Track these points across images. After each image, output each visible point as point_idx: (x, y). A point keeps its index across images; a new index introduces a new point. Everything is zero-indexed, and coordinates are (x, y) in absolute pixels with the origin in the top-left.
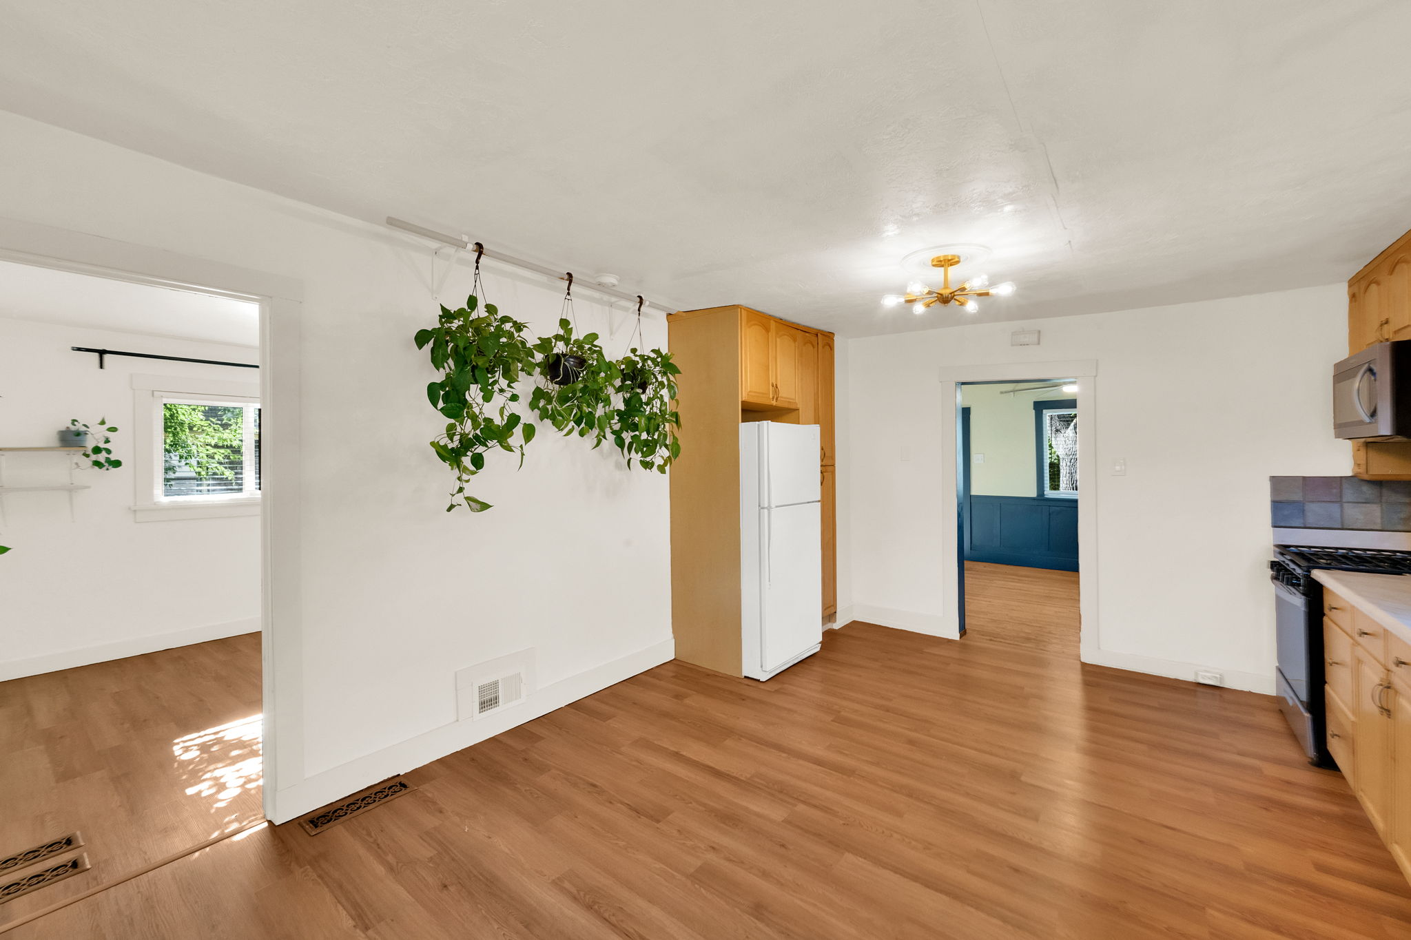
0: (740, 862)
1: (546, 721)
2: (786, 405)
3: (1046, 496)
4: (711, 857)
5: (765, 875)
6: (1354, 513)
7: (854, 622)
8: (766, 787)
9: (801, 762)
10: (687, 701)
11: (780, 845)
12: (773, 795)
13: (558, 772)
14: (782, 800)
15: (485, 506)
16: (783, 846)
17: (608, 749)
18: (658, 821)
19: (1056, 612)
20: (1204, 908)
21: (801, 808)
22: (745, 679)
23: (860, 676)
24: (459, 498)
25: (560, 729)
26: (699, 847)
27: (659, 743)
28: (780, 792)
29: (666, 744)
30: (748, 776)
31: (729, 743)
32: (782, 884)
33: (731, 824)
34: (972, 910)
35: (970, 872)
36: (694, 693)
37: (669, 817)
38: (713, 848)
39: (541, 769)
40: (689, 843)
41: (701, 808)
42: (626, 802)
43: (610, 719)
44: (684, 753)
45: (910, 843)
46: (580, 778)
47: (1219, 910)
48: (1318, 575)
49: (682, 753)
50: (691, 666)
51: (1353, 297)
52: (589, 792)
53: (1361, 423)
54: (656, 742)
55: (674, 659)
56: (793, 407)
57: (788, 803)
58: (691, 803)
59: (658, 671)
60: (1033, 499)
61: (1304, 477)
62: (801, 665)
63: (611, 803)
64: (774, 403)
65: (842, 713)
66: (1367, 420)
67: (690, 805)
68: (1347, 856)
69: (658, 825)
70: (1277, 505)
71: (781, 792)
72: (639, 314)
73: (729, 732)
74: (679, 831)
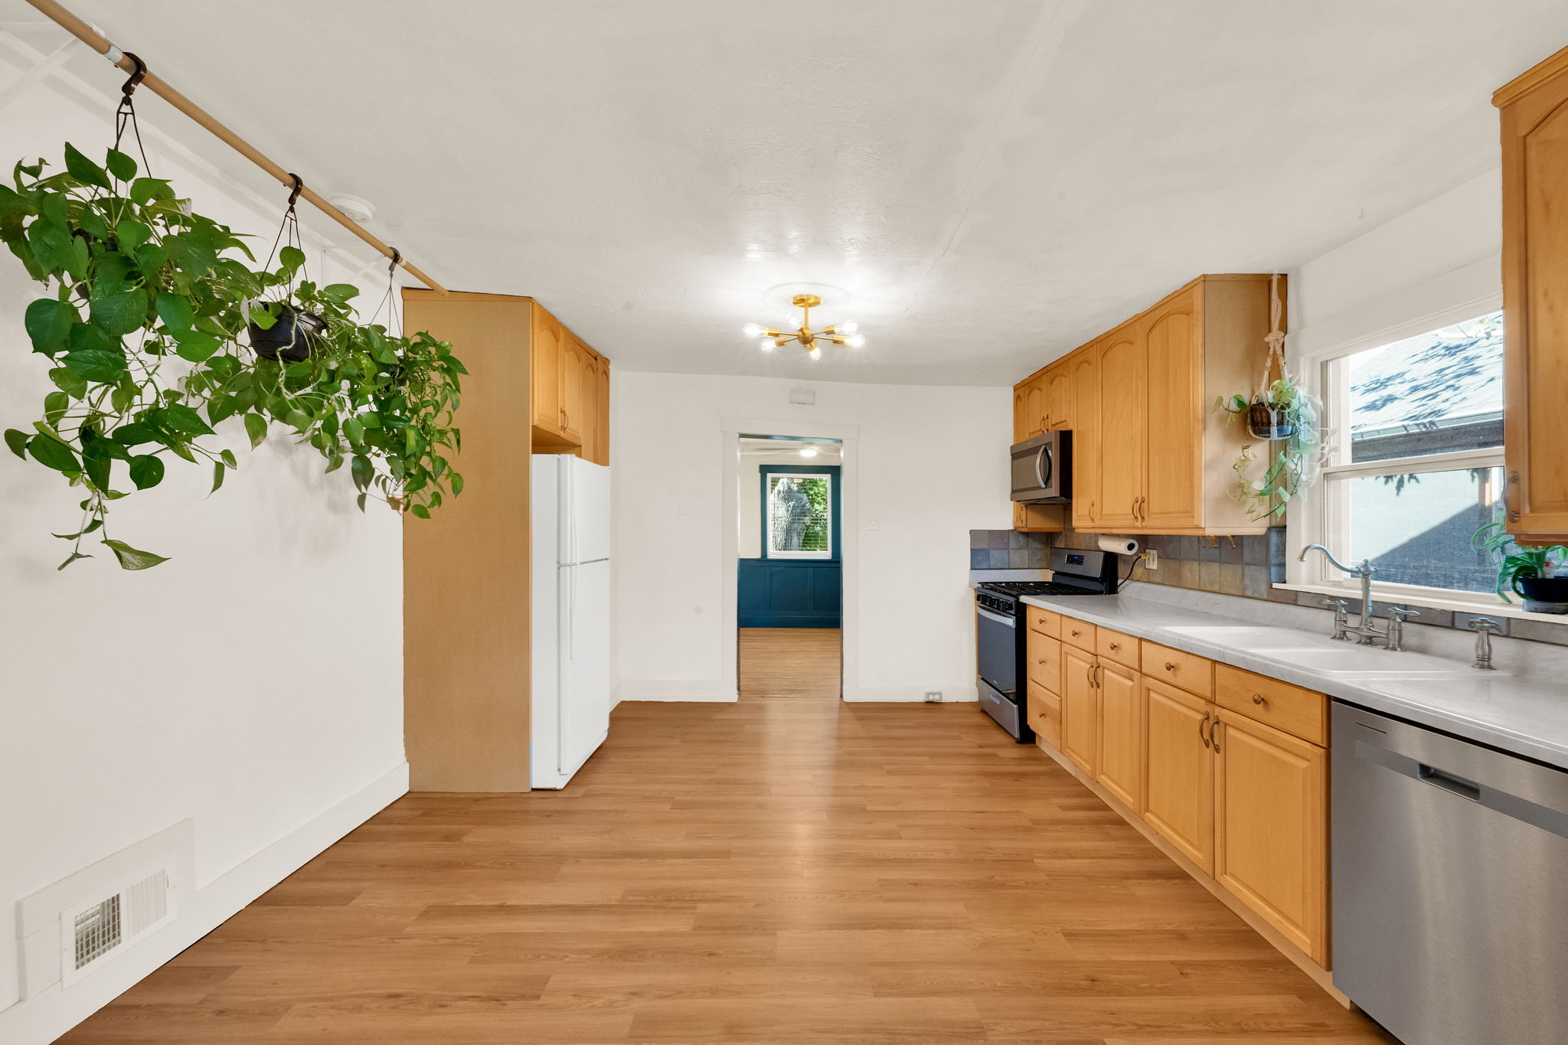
0: (679, 993)
1: (220, 941)
2: (571, 439)
3: (768, 557)
4: (639, 1004)
5: (713, 992)
6: (1016, 557)
7: (623, 703)
8: (647, 901)
9: (669, 861)
10: (467, 839)
11: (708, 955)
12: (663, 907)
13: (311, 1004)
14: (673, 908)
15: (150, 560)
16: (711, 954)
17: (383, 940)
18: (538, 997)
19: (798, 664)
20: (1033, 860)
21: (702, 908)
22: (533, 792)
23: (668, 757)
24: (91, 542)
25: (263, 942)
26: (616, 1001)
27: (465, 903)
28: (668, 901)
29: (474, 900)
30: (619, 898)
31: (565, 869)
32: (739, 993)
33: (637, 958)
34: (909, 931)
35: (887, 900)
36: (471, 826)
37: (548, 986)
38: (634, 994)
39: (270, 1012)
40: (599, 1002)
41: (585, 956)
42: (469, 994)
43: (353, 898)
44: (513, 902)
45: (825, 897)
46: (365, 996)
47: (1040, 858)
48: (1024, 599)
49: (508, 904)
50: (443, 796)
51: (1017, 398)
52: (394, 1008)
53: (1040, 488)
54: (457, 904)
55: (408, 792)
56: (576, 442)
57: (684, 908)
58: (567, 956)
59: (389, 813)
60: (758, 560)
61: (989, 531)
62: (594, 760)
63: (443, 1006)
64: (561, 433)
65: (677, 798)
66: (1043, 486)
67: (566, 959)
68: (1068, 796)
69: (539, 1002)
70: (974, 552)
71: (670, 900)
72: (391, 275)
73: (559, 858)
74: (574, 995)
